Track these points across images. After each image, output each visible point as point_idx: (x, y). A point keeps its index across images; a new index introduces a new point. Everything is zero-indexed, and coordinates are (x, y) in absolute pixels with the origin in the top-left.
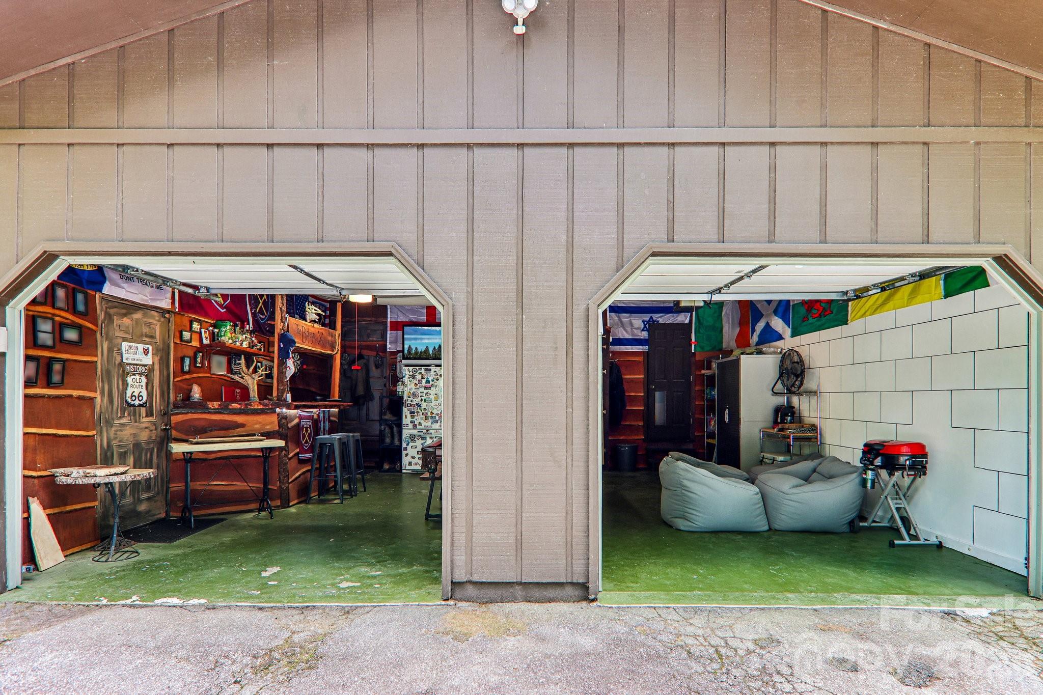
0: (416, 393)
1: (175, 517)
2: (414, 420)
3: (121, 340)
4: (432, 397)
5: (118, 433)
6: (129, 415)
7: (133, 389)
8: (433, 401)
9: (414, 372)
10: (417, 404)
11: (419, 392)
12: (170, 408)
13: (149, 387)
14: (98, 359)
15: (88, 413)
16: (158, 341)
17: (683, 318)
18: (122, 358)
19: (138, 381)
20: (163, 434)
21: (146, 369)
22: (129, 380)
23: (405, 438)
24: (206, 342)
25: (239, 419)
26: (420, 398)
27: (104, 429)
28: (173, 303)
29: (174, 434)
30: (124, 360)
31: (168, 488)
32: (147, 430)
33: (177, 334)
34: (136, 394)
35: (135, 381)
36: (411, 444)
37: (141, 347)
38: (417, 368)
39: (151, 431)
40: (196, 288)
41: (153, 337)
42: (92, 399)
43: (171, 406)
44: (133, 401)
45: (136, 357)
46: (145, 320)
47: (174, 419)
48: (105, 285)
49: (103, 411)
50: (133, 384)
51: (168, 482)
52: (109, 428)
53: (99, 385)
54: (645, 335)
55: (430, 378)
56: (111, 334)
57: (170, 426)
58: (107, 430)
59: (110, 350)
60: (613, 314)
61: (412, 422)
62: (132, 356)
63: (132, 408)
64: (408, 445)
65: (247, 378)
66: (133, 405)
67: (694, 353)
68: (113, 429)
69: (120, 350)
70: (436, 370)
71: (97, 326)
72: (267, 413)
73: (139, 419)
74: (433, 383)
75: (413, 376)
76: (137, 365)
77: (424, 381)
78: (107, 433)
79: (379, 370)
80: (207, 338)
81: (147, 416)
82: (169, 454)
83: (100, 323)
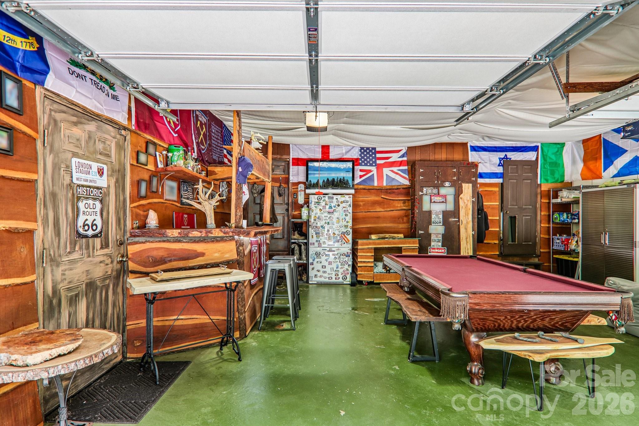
0: (321, 217)
1: (132, 358)
2: (320, 239)
3: (71, 155)
4: (335, 220)
5: (67, 273)
6: (81, 248)
7: (86, 217)
8: (335, 223)
9: (319, 199)
10: (322, 226)
11: (323, 216)
12: (126, 238)
13: (105, 214)
14: (39, 177)
15: (25, 251)
16: (114, 161)
17: (530, 156)
18: (72, 177)
19: (91, 207)
20: (119, 266)
21: (101, 193)
22: (81, 205)
23: (312, 255)
24: (160, 166)
25: (199, 247)
26: (324, 221)
27: (48, 270)
28: (130, 119)
29: (132, 266)
30: (75, 181)
31: (124, 326)
32: (102, 265)
33: (134, 155)
34: (89, 223)
35: (87, 206)
36: (316, 260)
37: (95, 166)
38: (322, 196)
39: (107, 265)
40: (156, 100)
41: (108, 156)
42: (31, 232)
43: (128, 234)
44: (86, 231)
45: (89, 177)
46: (99, 134)
47: (132, 249)
48: (48, 76)
49: (46, 246)
50: (86, 210)
51: (125, 320)
52: (54, 268)
53: (40, 211)
54: (500, 170)
55: (333, 205)
56: (56, 145)
57: (127, 257)
58: (52, 271)
59: (56, 167)
60: (474, 153)
61: (317, 241)
62: (84, 176)
63: (84, 240)
64: (313, 260)
65: (205, 203)
66: (86, 237)
67: (541, 185)
68: (61, 268)
69: (68, 168)
70: (337, 198)
71: (37, 132)
72: (226, 240)
73: (93, 252)
74: (335, 208)
75: (318, 203)
76: (90, 187)
77: (327, 207)
78: (53, 275)
79: (281, 198)
80: (161, 162)
81: (102, 248)
82: (125, 290)
83: (41, 129)
